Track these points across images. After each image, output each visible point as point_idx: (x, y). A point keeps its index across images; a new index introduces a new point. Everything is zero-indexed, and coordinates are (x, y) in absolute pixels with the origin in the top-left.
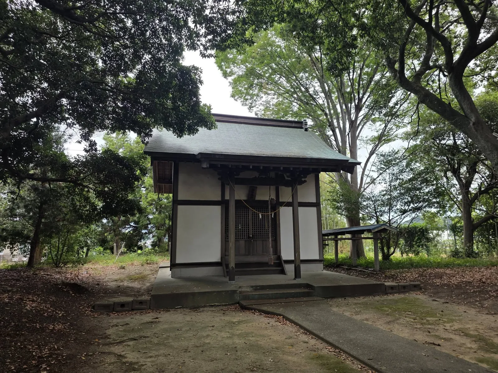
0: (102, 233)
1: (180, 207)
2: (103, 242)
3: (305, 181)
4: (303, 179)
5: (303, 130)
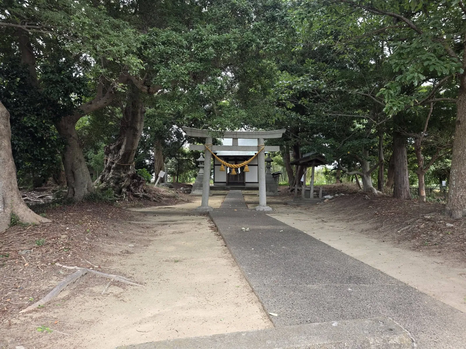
1: (216, 167)
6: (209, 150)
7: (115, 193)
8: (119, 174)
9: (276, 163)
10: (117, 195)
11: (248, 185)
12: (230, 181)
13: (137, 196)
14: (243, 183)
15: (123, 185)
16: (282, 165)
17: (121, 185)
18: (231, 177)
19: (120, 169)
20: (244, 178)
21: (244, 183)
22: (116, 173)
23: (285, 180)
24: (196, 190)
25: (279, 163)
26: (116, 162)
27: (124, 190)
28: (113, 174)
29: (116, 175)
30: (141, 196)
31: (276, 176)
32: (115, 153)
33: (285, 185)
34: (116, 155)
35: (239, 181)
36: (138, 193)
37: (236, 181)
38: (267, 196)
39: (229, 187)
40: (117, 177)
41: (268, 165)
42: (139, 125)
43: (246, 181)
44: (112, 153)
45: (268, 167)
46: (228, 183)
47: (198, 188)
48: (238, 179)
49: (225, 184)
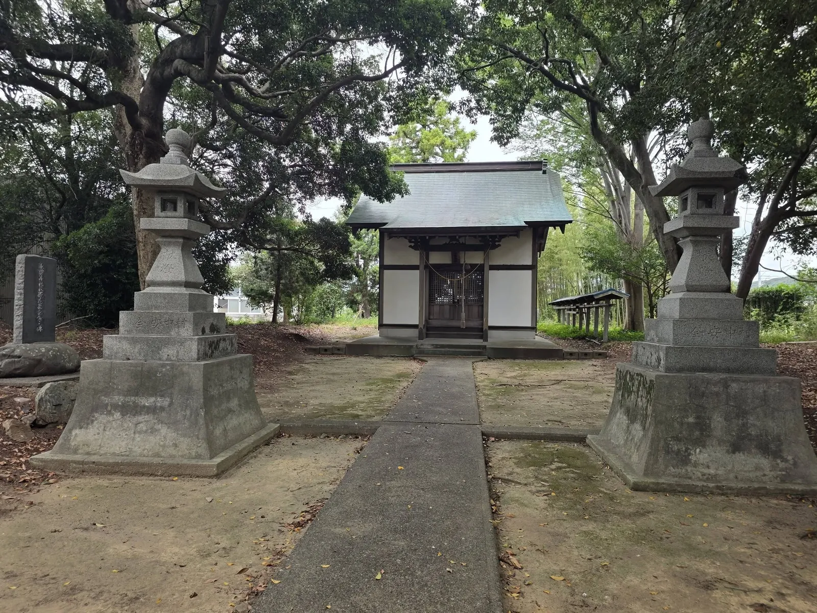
0: (351, 293)
1: (386, 272)
2: (353, 304)
3: (499, 245)
4: (497, 243)
5: (541, 172)
11: (496, 339)
12: (435, 323)
14: (481, 330)
20: (482, 314)
21: (481, 332)
24: (101, 418)
31: (601, 303)
35: (463, 323)
37: (454, 323)
39: (428, 344)
43: (492, 322)
46: (428, 329)
47: (118, 399)
48: (463, 315)
49: (414, 333)
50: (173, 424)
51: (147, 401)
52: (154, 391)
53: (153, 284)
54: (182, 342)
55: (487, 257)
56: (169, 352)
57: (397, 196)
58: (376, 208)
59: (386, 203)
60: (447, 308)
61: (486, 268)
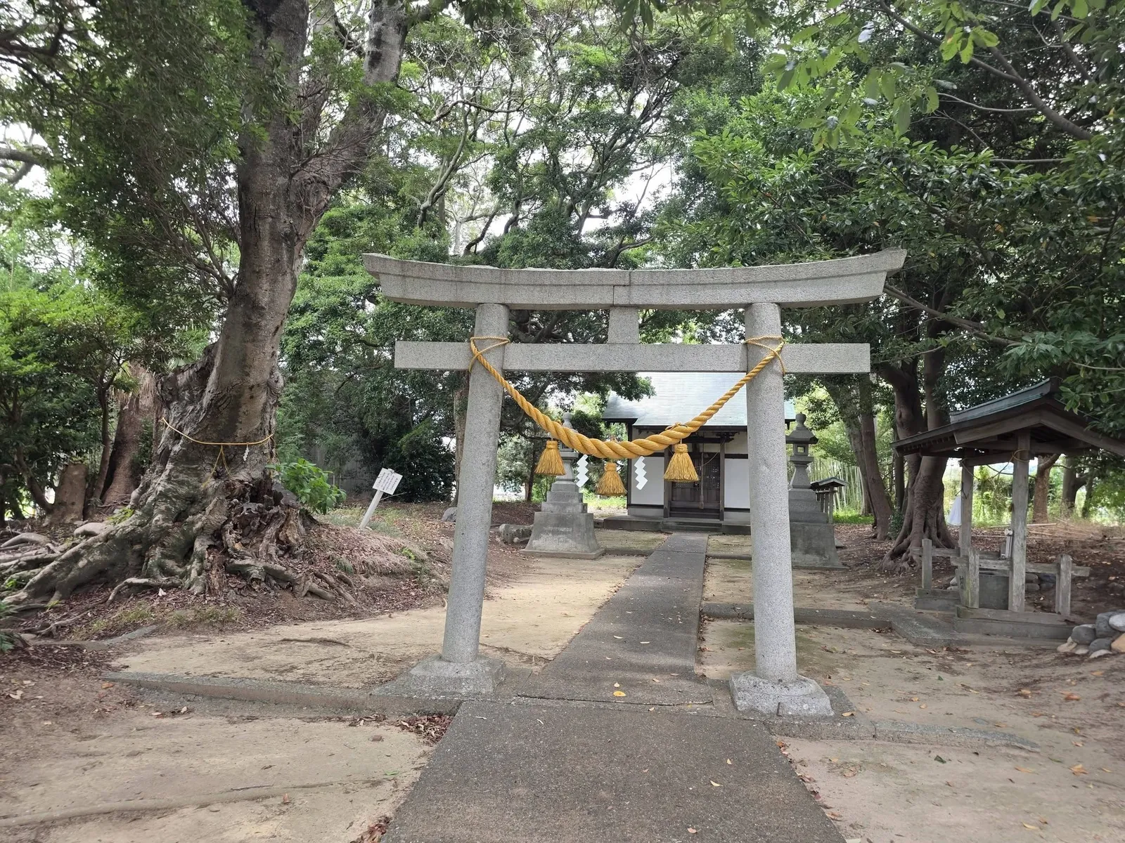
3: (733, 440)
4: (731, 437)
6: (487, 370)
7: (164, 556)
8: (193, 480)
9: (823, 452)
10: (170, 564)
11: (731, 519)
12: (677, 504)
13: (241, 573)
14: (718, 511)
15: (198, 525)
16: (842, 458)
17: (193, 523)
18: (678, 492)
19: (200, 460)
20: (719, 497)
21: (719, 512)
22: (182, 477)
23: (849, 502)
24: (544, 536)
25: (834, 451)
26: (186, 433)
27: (200, 546)
28: (169, 480)
29: (181, 483)
30: (255, 573)
31: (826, 490)
32: (191, 402)
33: (853, 520)
34: (191, 408)
35: (702, 505)
36: (248, 561)
37: (695, 505)
38: (795, 567)
39: (672, 521)
40: (183, 491)
41: (797, 454)
42: (266, 286)
43: (727, 505)
44: (180, 399)
45: (800, 463)
46: (671, 509)
47: (550, 528)
48: (702, 497)
49: (660, 512)
50: (574, 539)
51: (563, 529)
52: (565, 525)
53: (559, 480)
54: (574, 505)
55: (722, 448)
56: (569, 509)
57: (645, 396)
58: (625, 406)
59: (635, 401)
60: (688, 491)
61: (722, 457)
